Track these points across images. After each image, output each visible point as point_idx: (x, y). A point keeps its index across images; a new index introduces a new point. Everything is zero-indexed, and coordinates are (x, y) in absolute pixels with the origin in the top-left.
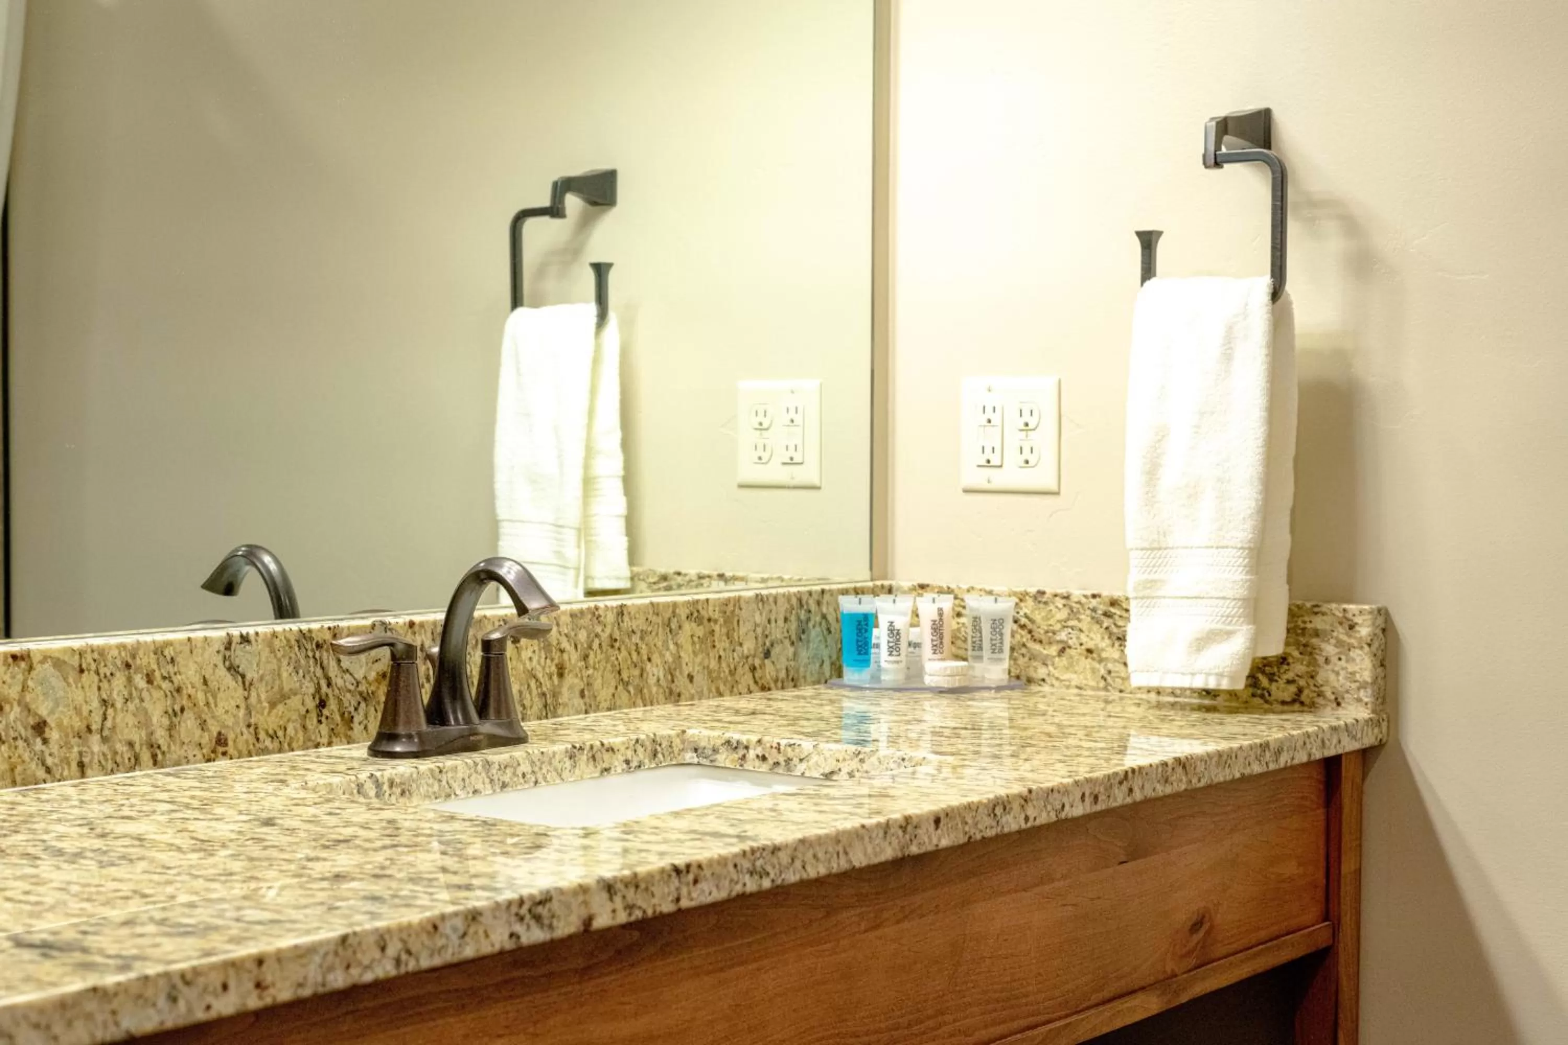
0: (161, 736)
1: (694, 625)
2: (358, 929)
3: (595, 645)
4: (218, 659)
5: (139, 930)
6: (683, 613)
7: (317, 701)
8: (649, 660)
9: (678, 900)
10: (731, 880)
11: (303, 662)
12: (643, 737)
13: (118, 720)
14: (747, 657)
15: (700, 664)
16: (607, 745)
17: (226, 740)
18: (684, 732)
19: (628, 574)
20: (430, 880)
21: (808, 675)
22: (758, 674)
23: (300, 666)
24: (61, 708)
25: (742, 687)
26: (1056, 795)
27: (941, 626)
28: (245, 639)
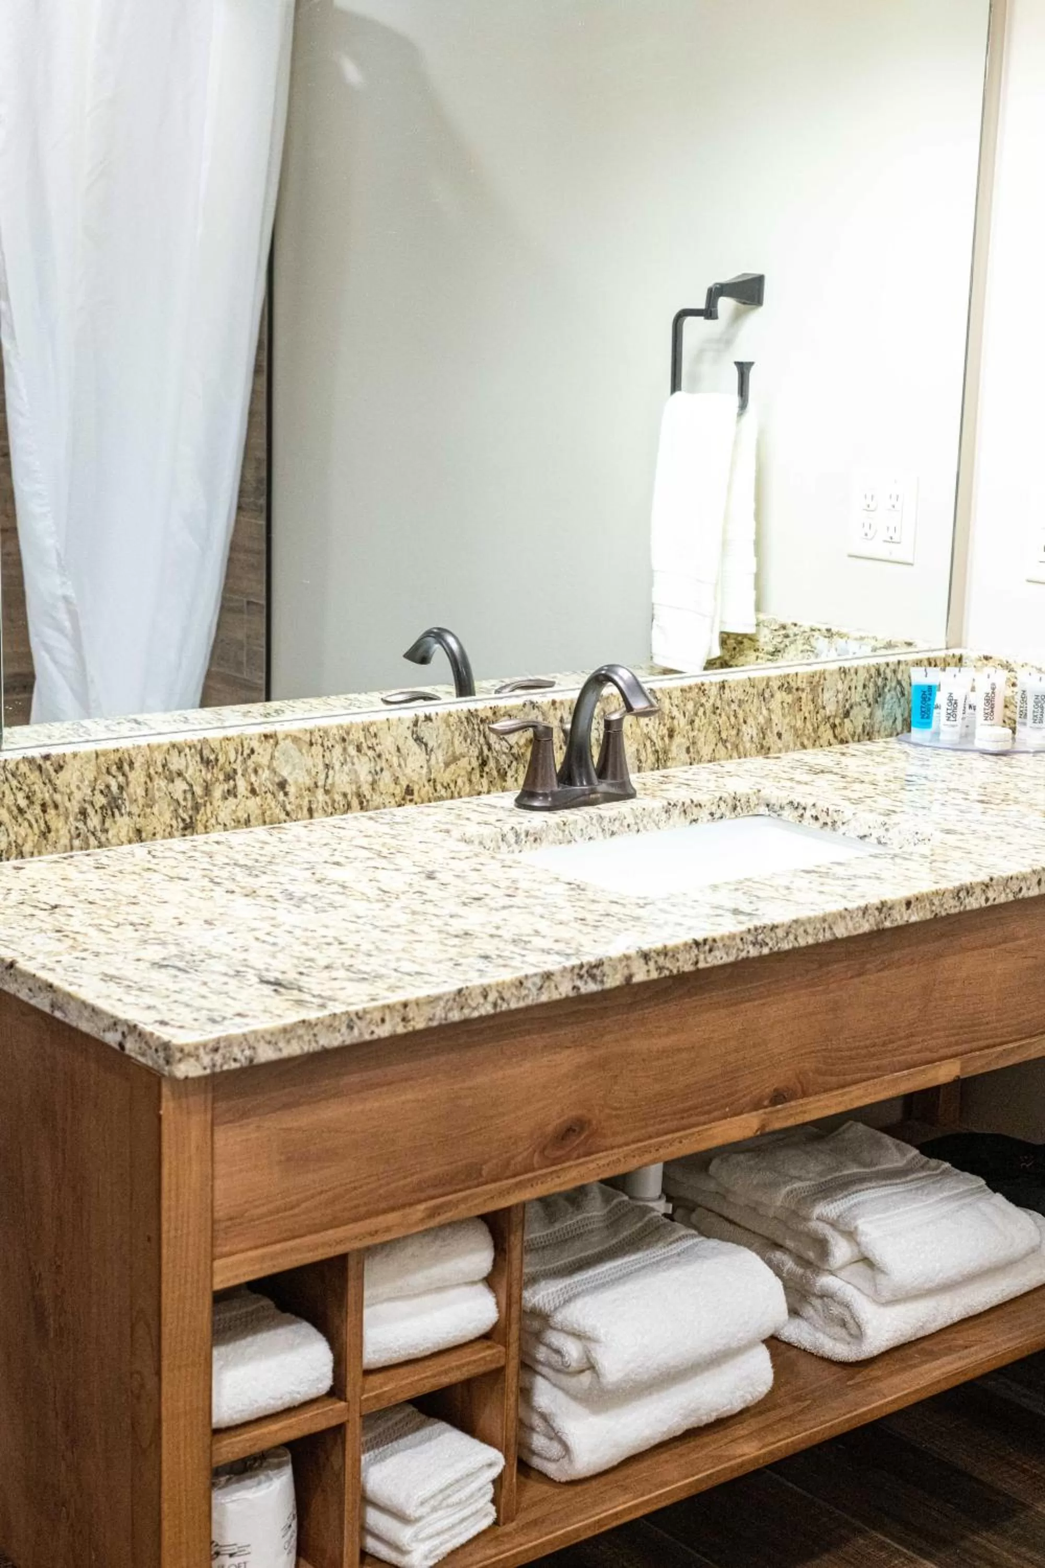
0: (366, 790)
1: (784, 693)
2: (469, 984)
3: (700, 713)
4: (408, 734)
5: (334, 974)
6: (775, 684)
7: (480, 761)
8: (745, 722)
9: (697, 963)
10: (738, 949)
11: (470, 733)
12: (725, 795)
13: (336, 778)
14: (829, 718)
15: (788, 724)
16: (695, 802)
17: (412, 790)
18: (759, 791)
19: (755, 622)
20: (526, 942)
21: (882, 729)
22: (838, 731)
23: (468, 736)
24: (297, 771)
25: (823, 741)
26: (1014, 881)
27: (993, 698)
28: (428, 718)
